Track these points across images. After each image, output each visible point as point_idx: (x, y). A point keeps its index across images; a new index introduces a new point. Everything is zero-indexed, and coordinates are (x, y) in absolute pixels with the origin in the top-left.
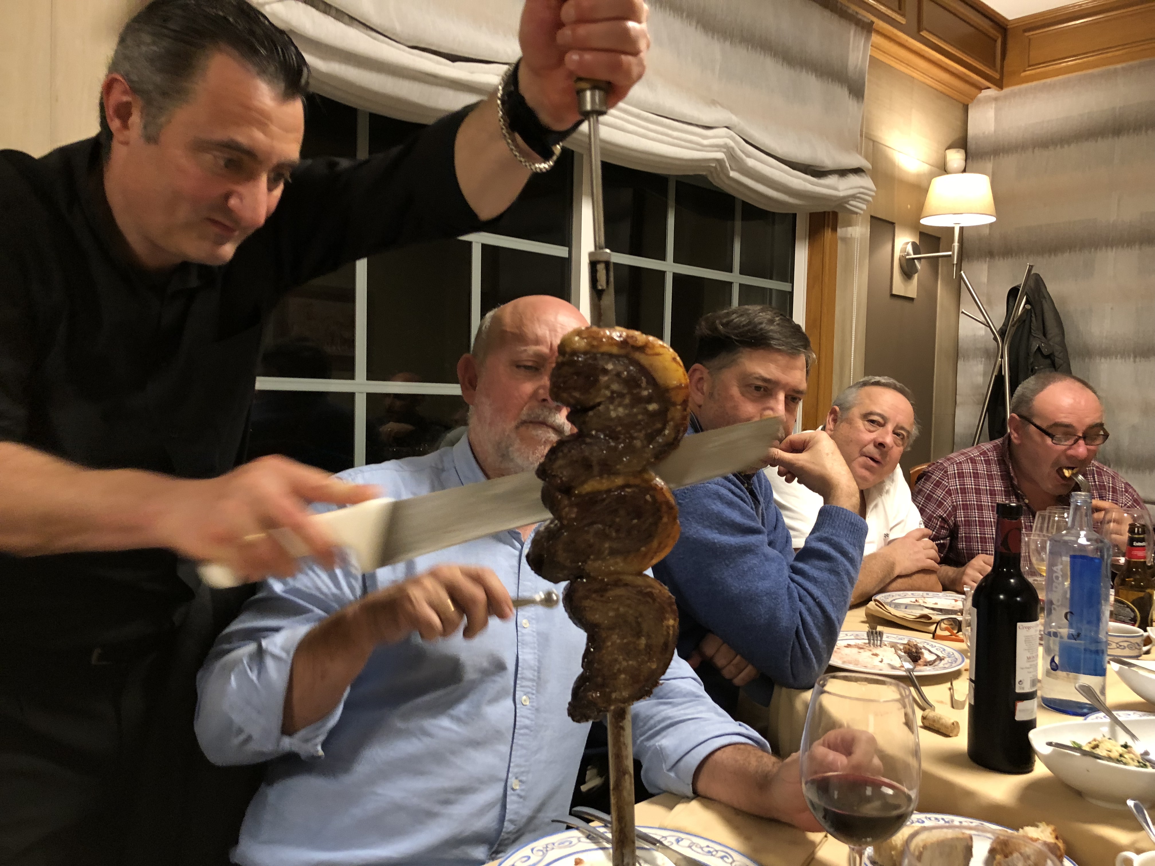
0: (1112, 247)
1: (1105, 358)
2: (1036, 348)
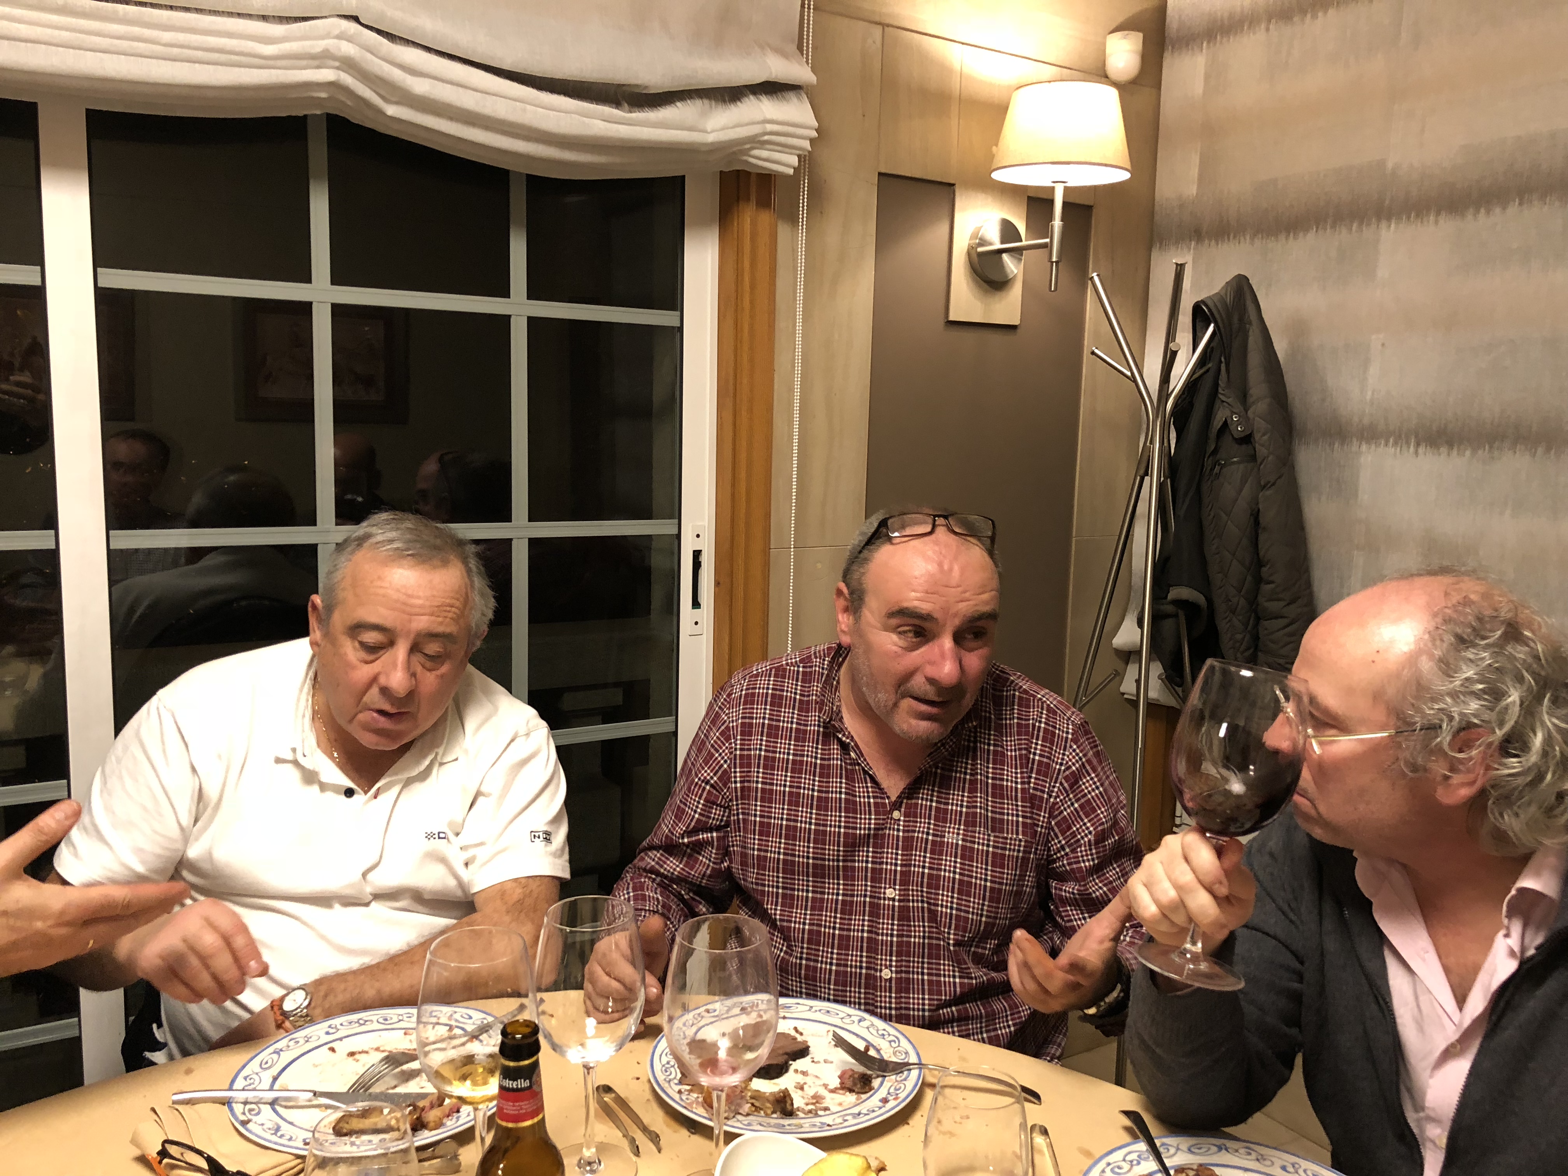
0: (1389, 219)
1: (1368, 442)
2: (1221, 424)
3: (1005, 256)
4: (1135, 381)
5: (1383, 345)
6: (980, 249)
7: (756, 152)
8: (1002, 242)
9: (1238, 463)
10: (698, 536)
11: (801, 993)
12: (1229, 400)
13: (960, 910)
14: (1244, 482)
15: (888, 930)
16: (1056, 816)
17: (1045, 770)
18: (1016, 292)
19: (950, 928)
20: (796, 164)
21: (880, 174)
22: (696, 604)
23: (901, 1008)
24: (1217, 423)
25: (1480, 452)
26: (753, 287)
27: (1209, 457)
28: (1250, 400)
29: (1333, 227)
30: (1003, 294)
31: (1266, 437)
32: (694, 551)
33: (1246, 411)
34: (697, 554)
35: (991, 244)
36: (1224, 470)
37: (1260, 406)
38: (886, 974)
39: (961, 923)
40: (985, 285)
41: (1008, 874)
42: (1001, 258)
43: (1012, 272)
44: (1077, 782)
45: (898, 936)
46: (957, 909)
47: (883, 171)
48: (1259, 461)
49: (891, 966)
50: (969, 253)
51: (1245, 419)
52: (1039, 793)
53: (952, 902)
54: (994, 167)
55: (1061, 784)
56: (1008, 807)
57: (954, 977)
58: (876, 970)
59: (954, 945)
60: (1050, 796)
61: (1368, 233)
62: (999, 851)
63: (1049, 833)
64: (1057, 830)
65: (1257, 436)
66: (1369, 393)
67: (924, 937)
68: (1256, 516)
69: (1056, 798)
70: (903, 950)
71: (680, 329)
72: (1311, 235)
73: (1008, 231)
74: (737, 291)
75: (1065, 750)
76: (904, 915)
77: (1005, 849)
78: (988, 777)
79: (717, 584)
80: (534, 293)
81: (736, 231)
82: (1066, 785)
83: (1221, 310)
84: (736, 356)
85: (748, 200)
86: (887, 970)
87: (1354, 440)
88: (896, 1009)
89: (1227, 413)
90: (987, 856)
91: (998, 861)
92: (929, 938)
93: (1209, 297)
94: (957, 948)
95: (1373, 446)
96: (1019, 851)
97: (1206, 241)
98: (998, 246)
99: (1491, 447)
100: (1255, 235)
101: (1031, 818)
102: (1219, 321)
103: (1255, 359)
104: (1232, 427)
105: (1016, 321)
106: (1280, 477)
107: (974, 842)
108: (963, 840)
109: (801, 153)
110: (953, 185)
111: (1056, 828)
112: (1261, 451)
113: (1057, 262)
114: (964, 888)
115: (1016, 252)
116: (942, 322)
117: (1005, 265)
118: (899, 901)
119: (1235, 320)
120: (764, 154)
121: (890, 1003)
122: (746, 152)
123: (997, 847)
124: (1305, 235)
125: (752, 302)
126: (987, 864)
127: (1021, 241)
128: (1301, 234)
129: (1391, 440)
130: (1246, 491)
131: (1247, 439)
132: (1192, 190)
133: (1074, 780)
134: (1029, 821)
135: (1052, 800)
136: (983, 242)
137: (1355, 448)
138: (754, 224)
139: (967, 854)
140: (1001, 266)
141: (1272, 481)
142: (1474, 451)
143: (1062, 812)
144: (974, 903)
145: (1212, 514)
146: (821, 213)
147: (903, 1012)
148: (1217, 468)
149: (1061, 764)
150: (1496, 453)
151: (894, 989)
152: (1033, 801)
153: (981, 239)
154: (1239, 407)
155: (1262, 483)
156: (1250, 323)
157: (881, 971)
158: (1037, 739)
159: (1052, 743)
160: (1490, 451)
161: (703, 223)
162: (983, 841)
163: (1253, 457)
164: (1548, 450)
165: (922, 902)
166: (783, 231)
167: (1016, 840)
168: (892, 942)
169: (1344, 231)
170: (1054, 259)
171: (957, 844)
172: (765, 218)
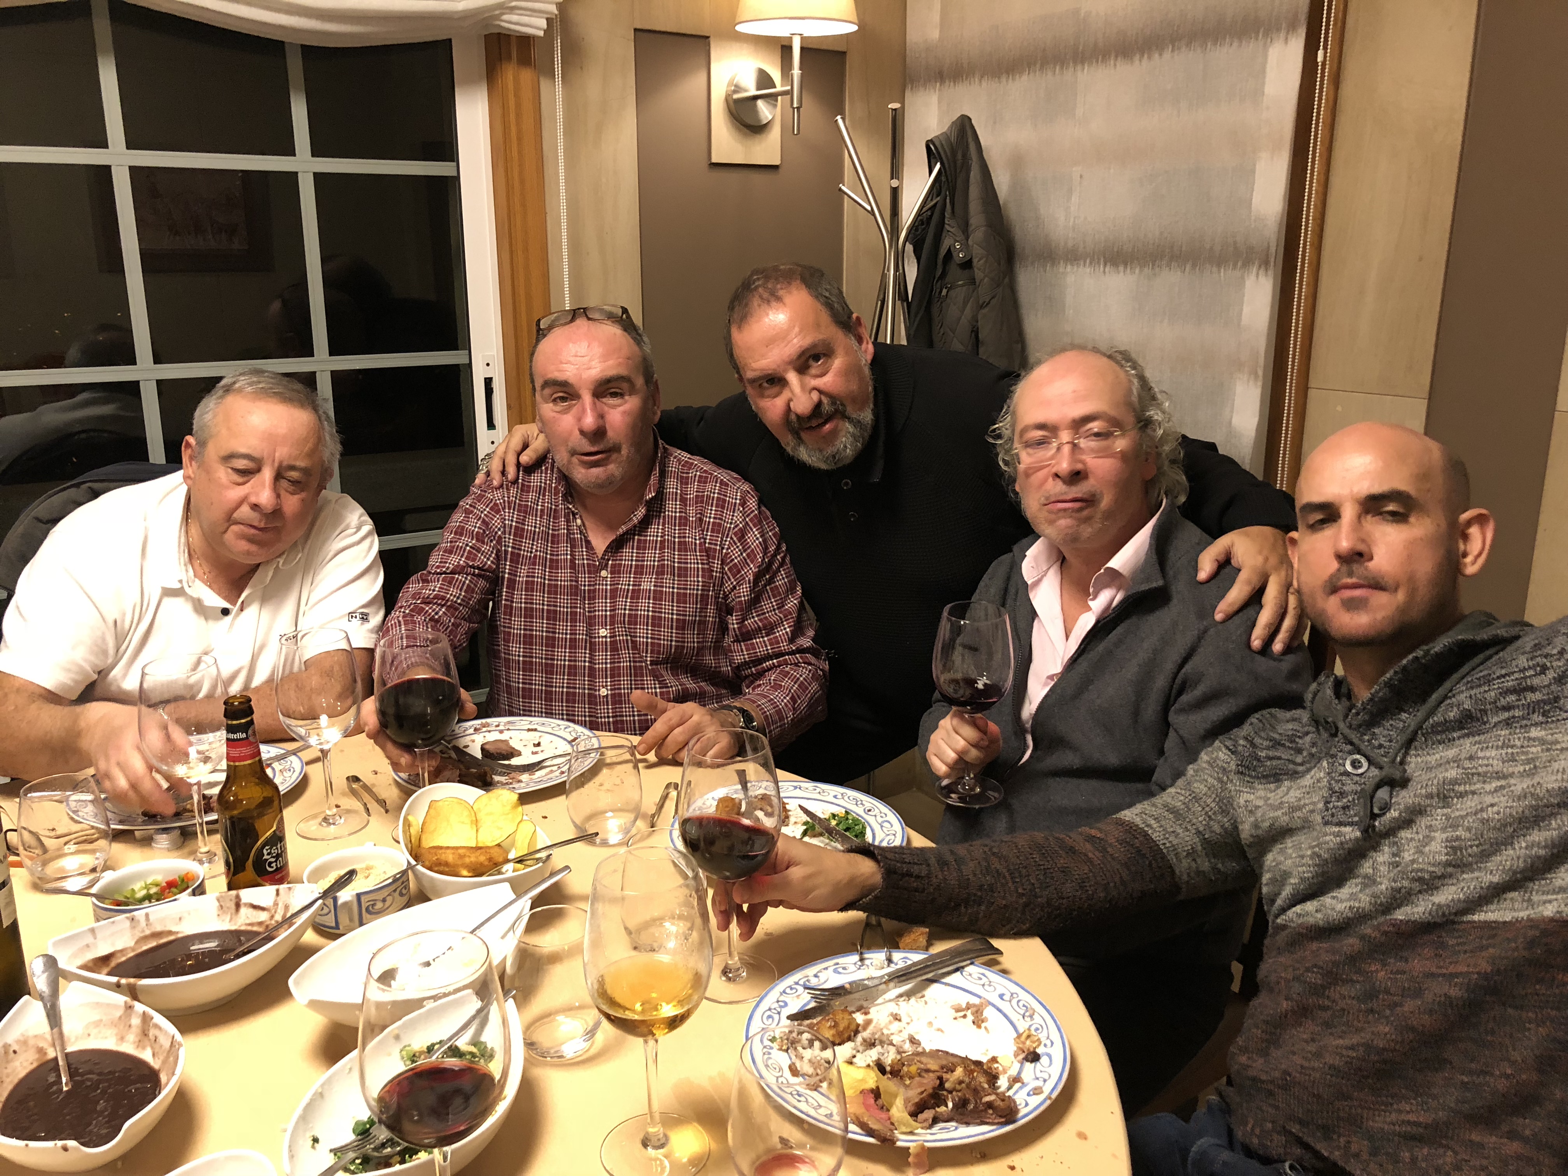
3: (760, 103)
4: (874, 214)
5: (1081, 176)
6: (736, 96)
7: (505, 17)
8: (758, 89)
9: (962, 286)
10: (488, 365)
11: (542, 712)
12: (951, 230)
13: (654, 638)
14: (965, 303)
15: (603, 660)
16: (729, 563)
17: (717, 528)
18: (775, 135)
19: (647, 652)
20: (545, 27)
21: (635, 30)
22: (491, 425)
23: (616, 716)
24: (943, 252)
25: (1146, 269)
26: (519, 139)
27: (937, 281)
28: (971, 229)
29: (1042, 69)
30: (764, 136)
31: (982, 262)
32: (485, 379)
33: (967, 239)
34: (488, 382)
35: (746, 91)
36: (951, 293)
37: (978, 234)
38: (603, 692)
39: (655, 648)
40: (745, 130)
41: (690, 608)
42: (755, 106)
43: (767, 118)
44: (743, 536)
45: (611, 663)
46: (652, 638)
47: (639, 27)
48: (977, 284)
49: (607, 686)
50: (727, 100)
51: (966, 246)
52: (713, 546)
53: (647, 633)
54: (737, 21)
55: (731, 538)
56: (690, 558)
57: (655, 688)
58: (595, 690)
59: (651, 664)
60: (723, 548)
61: (1068, 74)
62: (682, 591)
63: (723, 578)
64: (729, 574)
65: (975, 261)
66: (1072, 220)
67: (630, 661)
68: (975, 332)
69: (727, 549)
70: (615, 673)
71: (458, 178)
72: (1025, 77)
73: (764, 80)
74: (505, 142)
75: (734, 512)
76: (614, 647)
77: (686, 589)
78: (675, 537)
79: (509, 407)
80: (317, 151)
81: (500, 86)
82: (735, 539)
83: (947, 149)
84: (508, 200)
85: (509, 58)
86: (604, 690)
87: (1062, 262)
88: (613, 717)
89: (952, 242)
90: (673, 596)
91: (682, 598)
92: (634, 662)
93: (936, 137)
94: (654, 667)
95: (1075, 267)
96: (698, 590)
97: (947, 82)
98: (753, 92)
99: (1153, 265)
100: (982, 77)
101: (708, 564)
102: (944, 158)
103: (974, 191)
104: (955, 254)
105: (777, 162)
106: (993, 298)
107: (663, 587)
108: (655, 586)
109: (549, 16)
110: (708, 37)
111: (728, 573)
112: (978, 274)
113: (798, 108)
114: (656, 622)
115: (771, 98)
116: (705, 164)
117: (760, 110)
118: (610, 637)
119: (959, 156)
120: (514, 18)
121: (608, 713)
122: (497, 17)
123: (680, 589)
124: (1020, 77)
125: (520, 152)
126: (673, 602)
127: (775, 87)
128: (1017, 76)
129: (1088, 261)
130: (968, 311)
131: (967, 265)
132: (935, 34)
133: (742, 535)
134: (706, 566)
135: (724, 551)
136: (738, 89)
137: (1061, 270)
138: (516, 81)
139: (658, 596)
140: (755, 111)
141: (987, 300)
142: (1142, 267)
143: (733, 560)
144: (665, 632)
145: (942, 332)
146: (581, 68)
147: (619, 719)
148: (944, 291)
149: (731, 523)
150: (1157, 270)
151: (610, 703)
152: (708, 553)
153: (736, 86)
154: (960, 237)
155: (981, 302)
156: (971, 160)
157: (599, 690)
158: (712, 506)
159: (723, 507)
160: (1153, 268)
161: (470, 82)
162: (670, 585)
163: (972, 281)
164: (1194, 266)
165: (626, 635)
166: (544, 84)
167: (695, 583)
168: (606, 668)
169: (1050, 74)
170: (795, 105)
171: (650, 590)
172: (527, 75)
